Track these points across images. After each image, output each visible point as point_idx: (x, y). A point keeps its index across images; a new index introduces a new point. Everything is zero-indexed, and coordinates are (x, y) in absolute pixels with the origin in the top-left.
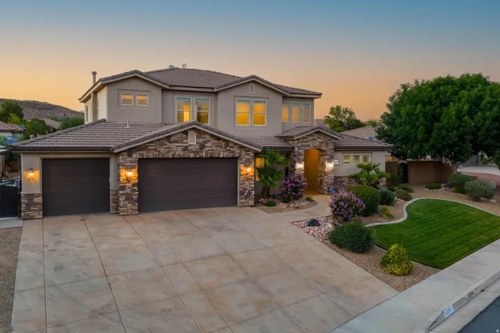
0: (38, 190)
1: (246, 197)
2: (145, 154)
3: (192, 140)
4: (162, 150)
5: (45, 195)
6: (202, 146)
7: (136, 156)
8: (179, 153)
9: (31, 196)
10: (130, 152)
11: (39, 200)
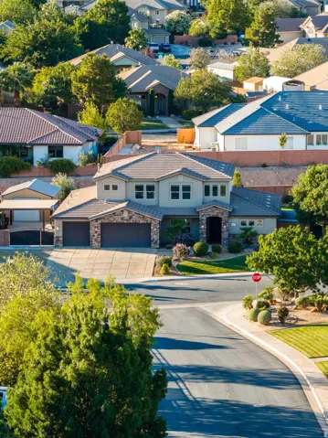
0: (61, 234)
1: (156, 243)
2: (103, 221)
3: (126, 215)
4: (111, 219)
5: (64, 237)
6: (131, 218)
7: (99, 222)
8: (120, 220)
9: (58, 237)
10: (97, 220)
11: (61, 239)
